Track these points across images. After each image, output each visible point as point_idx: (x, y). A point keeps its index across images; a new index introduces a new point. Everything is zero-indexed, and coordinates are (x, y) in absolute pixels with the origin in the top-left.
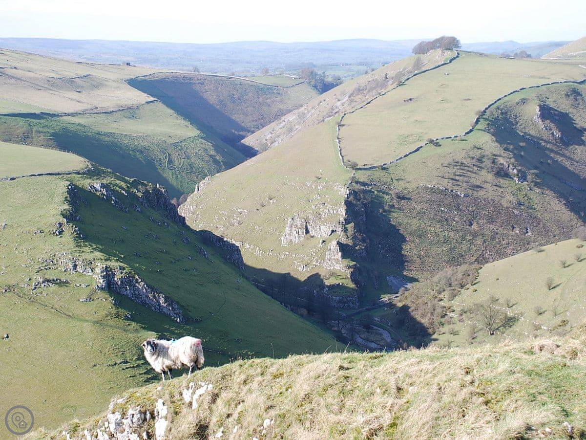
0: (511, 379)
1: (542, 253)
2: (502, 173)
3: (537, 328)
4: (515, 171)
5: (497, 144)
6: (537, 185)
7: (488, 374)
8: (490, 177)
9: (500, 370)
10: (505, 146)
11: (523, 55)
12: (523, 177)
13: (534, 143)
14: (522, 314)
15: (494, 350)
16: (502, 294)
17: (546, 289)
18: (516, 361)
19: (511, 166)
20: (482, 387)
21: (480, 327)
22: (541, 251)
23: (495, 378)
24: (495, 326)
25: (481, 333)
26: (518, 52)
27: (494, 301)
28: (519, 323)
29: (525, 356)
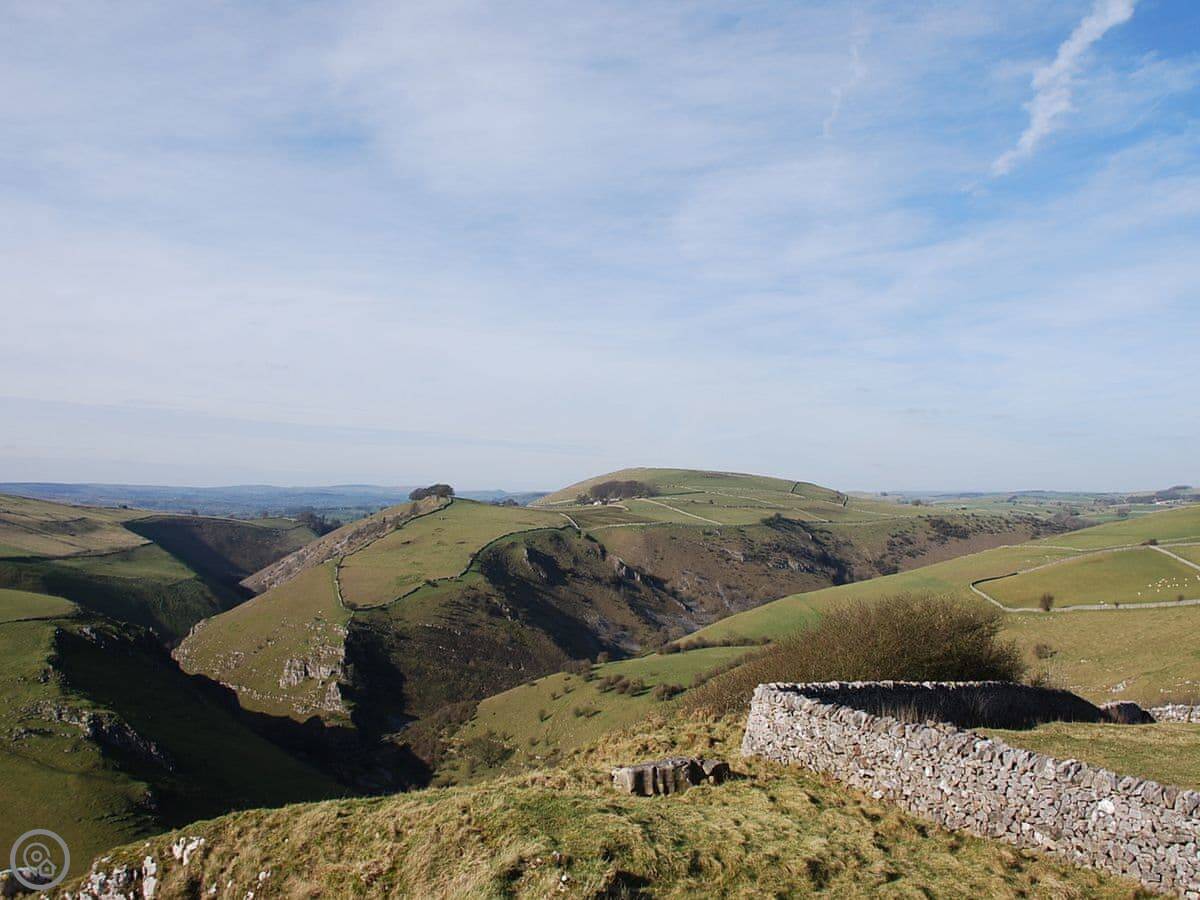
0: (505, 815)
1: (536, 687)
2: (495, 612)
3: (532, 758)
4: (508, 610)
5: (490, 585)
6: (528, 622)
7: (483, 812)
8: (484, 616)
9: (495, 806)
10: (497, 586)
11: (511, 503)
12: (515, 616)
13: (523, 583)
14: (517, 746)
15: (490, 787)
16: (498, 727)
17: (538, 721)
18: (510, 796)
19: (504, 606)
20: (478, 825)
21: (479, 761)
22: (534, 685)
23: (490, 815)
24: (492, 759)
25: (480, 767)
26: (506, 500)
27: (491, 734)
28: (515, 756)
29: (518, 791)
